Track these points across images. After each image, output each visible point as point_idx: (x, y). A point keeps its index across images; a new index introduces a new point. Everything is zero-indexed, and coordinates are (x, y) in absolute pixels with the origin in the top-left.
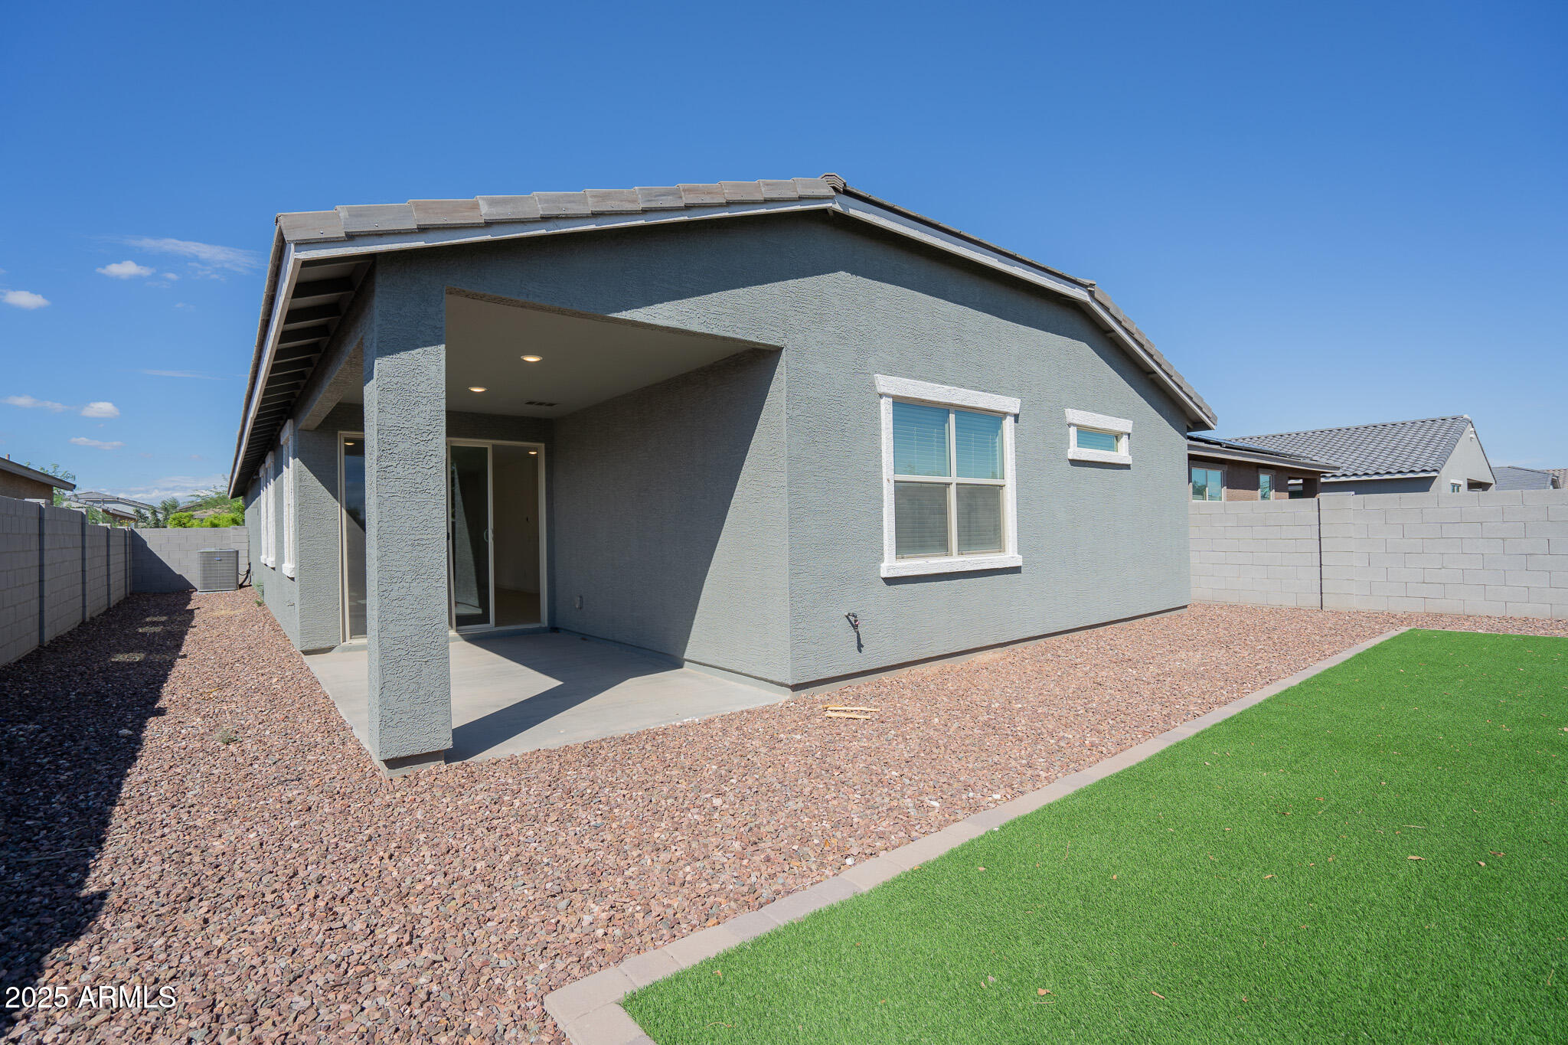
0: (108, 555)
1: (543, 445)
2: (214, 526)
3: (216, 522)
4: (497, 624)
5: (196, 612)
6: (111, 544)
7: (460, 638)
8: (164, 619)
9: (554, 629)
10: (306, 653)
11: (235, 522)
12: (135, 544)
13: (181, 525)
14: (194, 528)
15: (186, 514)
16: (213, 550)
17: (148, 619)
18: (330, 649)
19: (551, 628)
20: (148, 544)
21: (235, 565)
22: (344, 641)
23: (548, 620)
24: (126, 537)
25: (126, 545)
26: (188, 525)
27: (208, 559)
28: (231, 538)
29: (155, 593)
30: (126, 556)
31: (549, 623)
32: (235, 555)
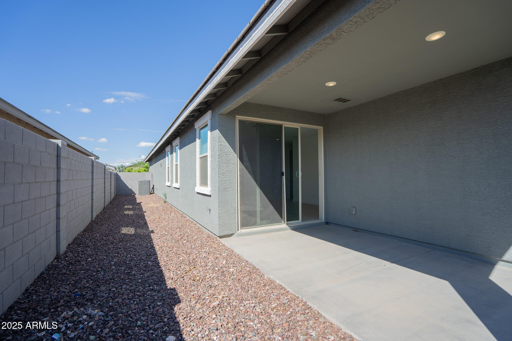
0: (111, 182)
1: (322, 127)
2: (139, 172)
3: (140, 171)
4: (303, 220)
5: (141, 203)
6: (112, 177)
7: (289, 228)
8: (131, 207)
9: (327, 223)
10: (221, 237)
11: (145, 171)
12: (117, 177)
13: (129, 172)
14: (133, 172)
15: (130, 168)
16: (142, 180)
17: (126, 207)
18: (232, 235)
19: (326, 223)
20: (121, 178)
21: (149, 186)
22: (238, 230)
23: (325, 219)
24: (115, 175)
25: (115, 178)
26: (131, 171)
27: (141, 183)
28: (147, 176)
29: (123, 195)
30: (115, 182)
31: (325, 220)
32: (149, 182)
